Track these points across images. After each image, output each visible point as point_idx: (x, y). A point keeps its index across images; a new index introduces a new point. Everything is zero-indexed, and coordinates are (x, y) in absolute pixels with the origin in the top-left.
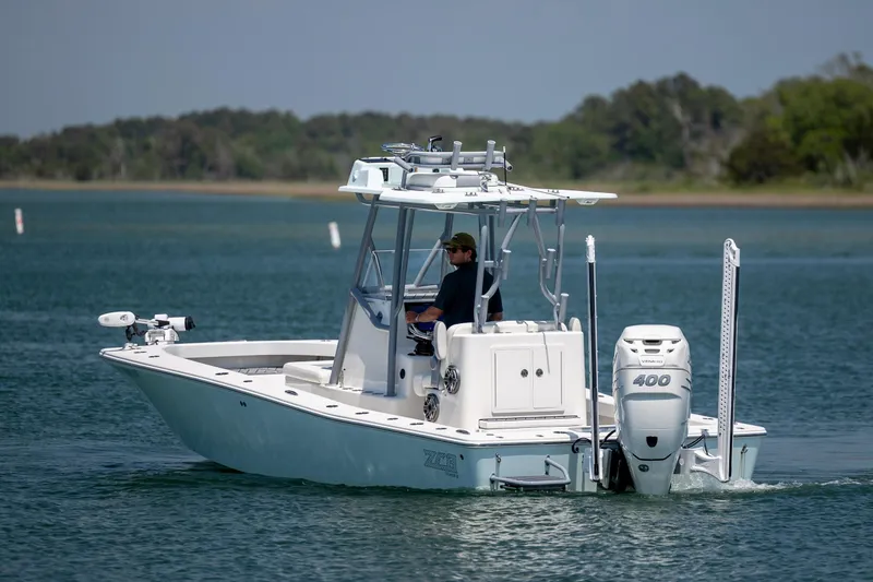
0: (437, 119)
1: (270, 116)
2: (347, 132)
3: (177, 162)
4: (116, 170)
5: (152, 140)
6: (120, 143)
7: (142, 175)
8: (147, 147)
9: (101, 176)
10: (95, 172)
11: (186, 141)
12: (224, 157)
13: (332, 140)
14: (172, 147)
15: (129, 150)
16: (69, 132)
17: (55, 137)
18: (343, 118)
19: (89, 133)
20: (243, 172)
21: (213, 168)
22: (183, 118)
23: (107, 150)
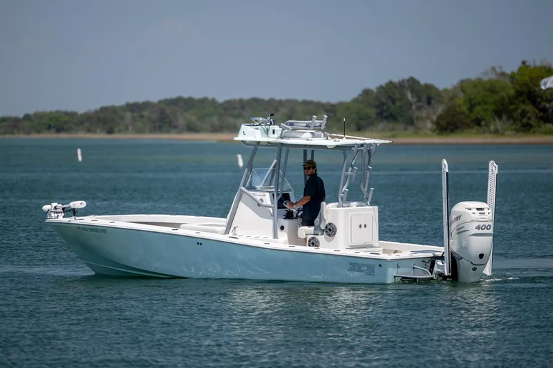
0: (288, 101)
1: (204, 101)
2: (243, 108)
3: (158, 124)
4: (127, 129)
5: (145, 113)
6: (128, 115)
7: (140, 131)
8: (142, 117)
9: (119, 131)
10: (116, 130)
11: (162, 112)
12: (181, 121)
13: (236, 112)
14: (155, 116)
15: (134, 119)
16: (103, 109)
17: (96, 112)
18: (241, 101)
19: (113, 110)
20: (191, 128)
21: (175, 127)
22: (160, 102)
23: (122, 118)
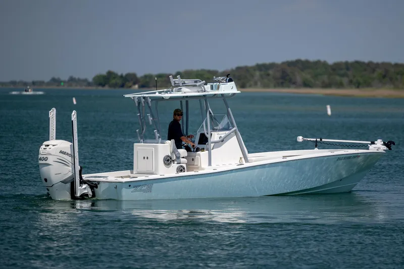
0: (383, 64)
1: (317, 63)
2: (348, 69)
3: (281, 81)
4: (256, 84)
5: (271, 72)
6: (258, 73)
7: (266, 86)
8: (268, 75)
9: (250, 86)
10: (248, 85)
11: (284, 72)
12: (299, 79)
13: (342, 72)
14: (278, 75)
15: (261, 76)
16: (239, 69)
17: (233, 71)
18: (347, 63)
19: (246, 69)
20: (306, 85)
21: (294, 83)
22: (283, 63)
23: (252, 76)
